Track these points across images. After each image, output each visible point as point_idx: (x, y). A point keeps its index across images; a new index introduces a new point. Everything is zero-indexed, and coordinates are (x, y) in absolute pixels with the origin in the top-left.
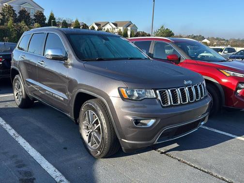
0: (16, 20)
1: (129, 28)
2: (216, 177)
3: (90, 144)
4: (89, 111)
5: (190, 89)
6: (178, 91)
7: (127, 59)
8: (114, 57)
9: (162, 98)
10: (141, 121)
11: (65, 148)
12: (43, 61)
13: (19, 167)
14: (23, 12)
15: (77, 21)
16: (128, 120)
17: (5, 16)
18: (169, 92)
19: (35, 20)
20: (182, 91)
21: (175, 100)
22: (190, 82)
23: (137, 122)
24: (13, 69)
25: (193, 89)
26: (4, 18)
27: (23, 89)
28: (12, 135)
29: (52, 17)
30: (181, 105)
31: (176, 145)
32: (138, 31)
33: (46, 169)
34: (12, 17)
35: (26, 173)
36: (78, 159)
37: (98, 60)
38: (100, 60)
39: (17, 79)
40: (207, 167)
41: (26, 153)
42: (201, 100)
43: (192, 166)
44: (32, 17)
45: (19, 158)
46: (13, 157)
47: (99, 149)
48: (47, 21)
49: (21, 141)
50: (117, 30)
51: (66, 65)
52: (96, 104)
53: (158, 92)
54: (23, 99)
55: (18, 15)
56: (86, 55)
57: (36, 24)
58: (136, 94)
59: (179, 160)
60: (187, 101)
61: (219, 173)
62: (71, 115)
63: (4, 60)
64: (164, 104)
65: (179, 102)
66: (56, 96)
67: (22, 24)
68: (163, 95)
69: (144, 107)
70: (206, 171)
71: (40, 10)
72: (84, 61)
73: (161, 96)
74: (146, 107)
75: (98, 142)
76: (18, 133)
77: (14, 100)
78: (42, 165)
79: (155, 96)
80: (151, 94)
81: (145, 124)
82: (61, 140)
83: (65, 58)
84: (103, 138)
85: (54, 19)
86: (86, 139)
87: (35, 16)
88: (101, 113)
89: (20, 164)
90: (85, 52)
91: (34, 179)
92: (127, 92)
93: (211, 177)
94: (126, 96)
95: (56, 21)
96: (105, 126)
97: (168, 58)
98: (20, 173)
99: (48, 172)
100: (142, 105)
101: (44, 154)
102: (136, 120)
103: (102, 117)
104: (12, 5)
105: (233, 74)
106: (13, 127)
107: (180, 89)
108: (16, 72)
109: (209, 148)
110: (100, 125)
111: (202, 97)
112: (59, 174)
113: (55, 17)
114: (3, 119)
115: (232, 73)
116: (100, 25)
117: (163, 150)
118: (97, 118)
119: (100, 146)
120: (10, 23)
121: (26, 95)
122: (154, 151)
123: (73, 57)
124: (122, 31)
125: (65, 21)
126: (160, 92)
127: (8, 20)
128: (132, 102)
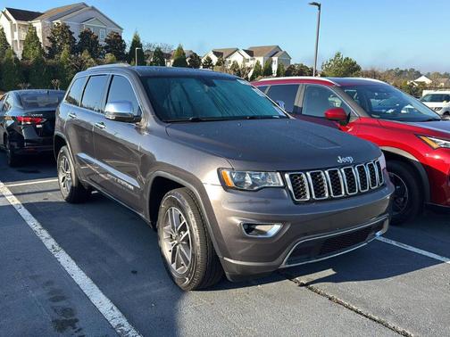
0: (75, 50)
1: (275, 59)
2: (393, 329)
3: (174, 266)
4: (173, 208)
5: (348, 172)
6: (326, 175)
7: (244, 118)
8: (221, 116)
9: (294, 188)
10: (257, 227)
11: (134, 272)
12: (103, 124)
13: (54, 300)
14: (86, 35)
15: (180, 49)
16: (234, 225)
17: (56, 42)
18: (307, 178)
19: (106, 48)
20: (334, 175)
21: (319, 191)
22: (350, 159)
23: (249, 228)
24: (57, 136)
25: (355, 172)
26: (54, 45)
27: (73, 170)
28: (50, 247)
29: (136, 43)
30: (330, 199)
31: (330, 272)
32: (292, 63)
33: (98, 305)
34: (69, 43)
35: (65, 311)
36: (153, 292)
37: (194, 121)
38: (196, 120)
39: (64, 153)
40: (378, 312)
41: (69, 277)
42: (371, 191)
43: (352, 309)
44: (102, 43)
45: (56, 286)
46: (48, 283)
47: (187, 274)
48: (127, 50)
49: (64, 258)
50: (251, 63)
51: (138, 129)
52: (182, 197)
53: (287, 176)
54: (72, 187)
55: (78, 40)
56: (173, 113)
57: (109, 56)
58: (249, 180)
59: (330, 299)
60: (343, 193)
61: (400, 322)
62: (144, 215)
63: (45, 120)
64: (298, 197)
65: (327, 195)
66: (123, 183)
67: (85, 55)
68: (297, 181)
69: (266, 202)
70: (377, 318)
71: (116, 30)
72: (167, 122)
73: (293, 184)
74: (269, 203)
75: (187, 262)
76: (60, 244)
77: (59, 190)
78: (91, 299)
79: (282, 184)
80: (276, 180)
81: (264, 233)
82: (129, 258)
83: (137, 119)
84: (193, 255)
85: (140, 46)
86: (168, 256)
87: (106, 41)
88: (190, 212)
89: (57, 296)
90: (171, 108)
91: (77, 321)
92: (232, 177)
93: (383, 329)
94: (231, 184)
95: (144, 49)
96: (196, 234)
97: (326, 114)
98: (55, 311)
99: (101, 310)
100: (263, 200)
101: (98, 280)
102: (249, 225)
103: (192, 219)
104: (68, 23)
105: (445, 144)
106: (54, 235)
107: (329, 172)
108: (61, 142)
109: (391, 279)
110: (188, 232)
111: (373, 185)
112: (117, 313)
113: (141, 41)
114: (39, 221)
115: (444, 142)
116: (222, 54)
117: (303, 279)
118: (185, 221)
119: (189, 269)
120: (64, 55)
121: (78, 181)
122: (288, 280)
123: (151, 116)
124: (262, 63)
125: (159, 49)
126: (291, 176)
127: (60, 49)
128: (242, 194)
